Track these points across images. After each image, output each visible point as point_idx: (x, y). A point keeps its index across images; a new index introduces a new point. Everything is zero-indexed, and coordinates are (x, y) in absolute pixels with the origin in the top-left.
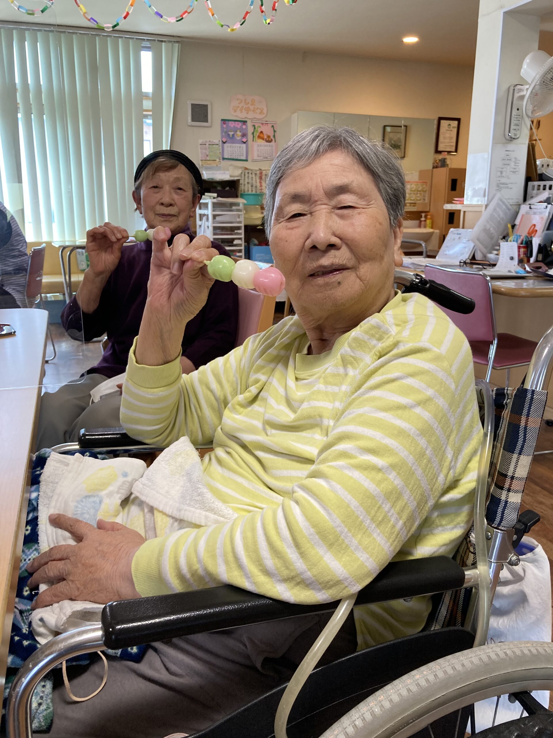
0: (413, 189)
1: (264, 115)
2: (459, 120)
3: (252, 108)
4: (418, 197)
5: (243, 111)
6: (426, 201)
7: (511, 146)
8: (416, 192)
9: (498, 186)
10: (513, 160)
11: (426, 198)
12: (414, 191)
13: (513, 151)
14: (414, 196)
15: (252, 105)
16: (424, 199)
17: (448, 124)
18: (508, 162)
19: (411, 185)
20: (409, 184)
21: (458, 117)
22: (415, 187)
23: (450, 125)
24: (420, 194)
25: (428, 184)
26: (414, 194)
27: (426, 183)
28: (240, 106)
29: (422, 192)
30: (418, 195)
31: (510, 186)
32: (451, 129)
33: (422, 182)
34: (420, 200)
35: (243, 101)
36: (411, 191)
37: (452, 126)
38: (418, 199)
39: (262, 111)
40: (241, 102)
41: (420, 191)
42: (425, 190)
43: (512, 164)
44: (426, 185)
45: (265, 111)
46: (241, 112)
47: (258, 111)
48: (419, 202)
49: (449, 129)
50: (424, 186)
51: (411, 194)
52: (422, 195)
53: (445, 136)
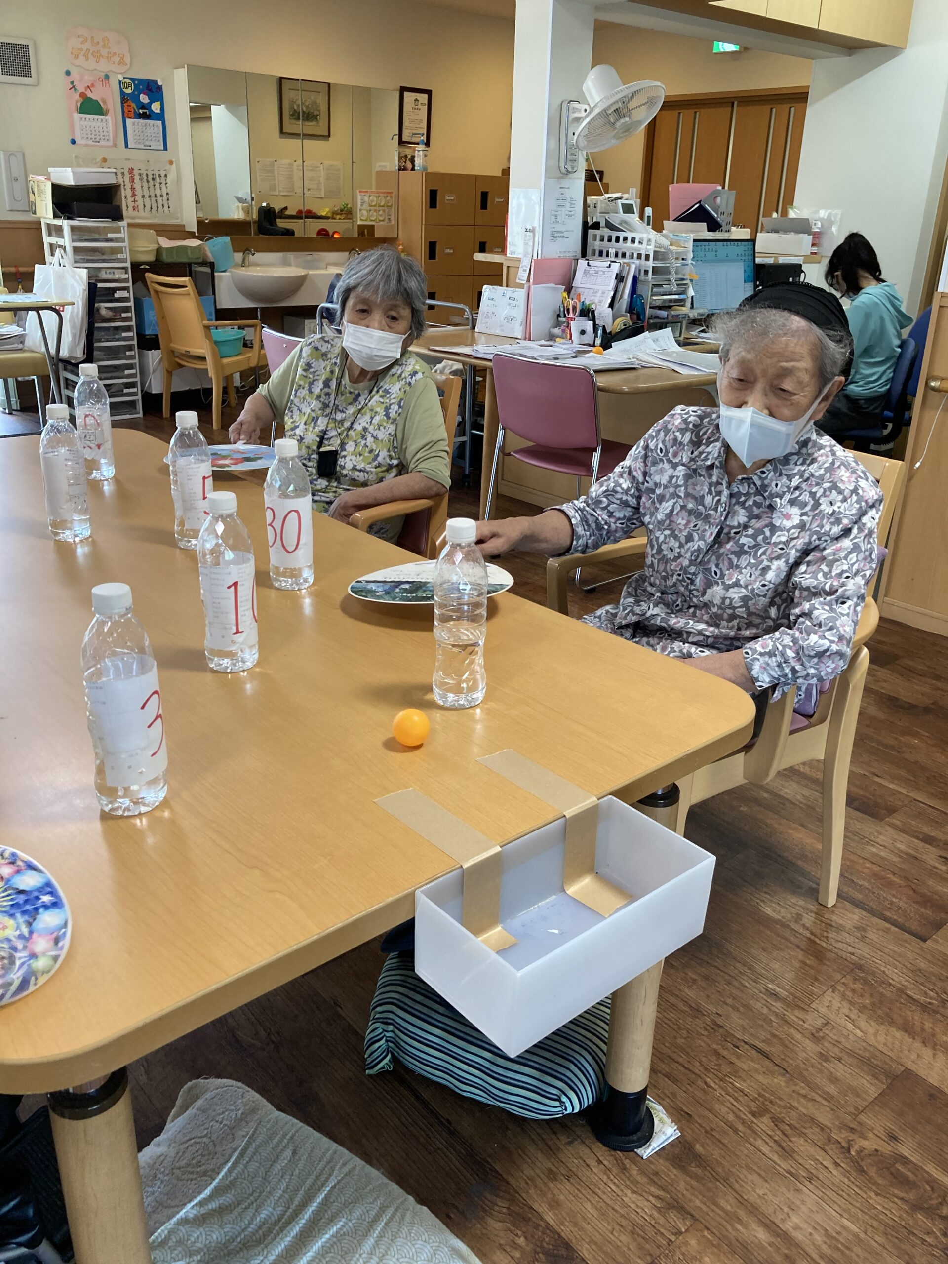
0: (374, 204)
1: (128, 66)
2: (429, 93)
3: (104, 52)
4: (381, 216)
5: (91, 55)
6: (393, 223)
7: (565, 183)
8: (377, 208)
9: (553, 235)
10: (569, 200)
11: (392, 218)
12: (375, 206)
13: (569, 188)
14: (375, 214)
15: (104, 47)
16: (389, 219)
17: (415, 98)
18: (562, 203)
19: (370, 196)
20: (368, 194)
21: (428, 88)
22: (375, 199)
24: (384, 211)
25: (393, 195)
26: (375, 211)
27: (390, 193)
28: (85, 47)
29: (385, 208)
30: (381, 213)
31: (566, 234)
32: (419, 106)
33: (384, 193)
34: (383, 221)
35: (89, 40)
37: (419, 102)
38: (381, 218)
40: (85, 40)
41: (383, 206)
42: (389, 204)
43: (568, 205)
44: (391, 197)
46: (87, 59)
47: (116, 59)
48: (381, 223)
49: (417, 107)
50: (388, 198)
51: (370, 210)
52: (387, 212)
53: (411, 118)
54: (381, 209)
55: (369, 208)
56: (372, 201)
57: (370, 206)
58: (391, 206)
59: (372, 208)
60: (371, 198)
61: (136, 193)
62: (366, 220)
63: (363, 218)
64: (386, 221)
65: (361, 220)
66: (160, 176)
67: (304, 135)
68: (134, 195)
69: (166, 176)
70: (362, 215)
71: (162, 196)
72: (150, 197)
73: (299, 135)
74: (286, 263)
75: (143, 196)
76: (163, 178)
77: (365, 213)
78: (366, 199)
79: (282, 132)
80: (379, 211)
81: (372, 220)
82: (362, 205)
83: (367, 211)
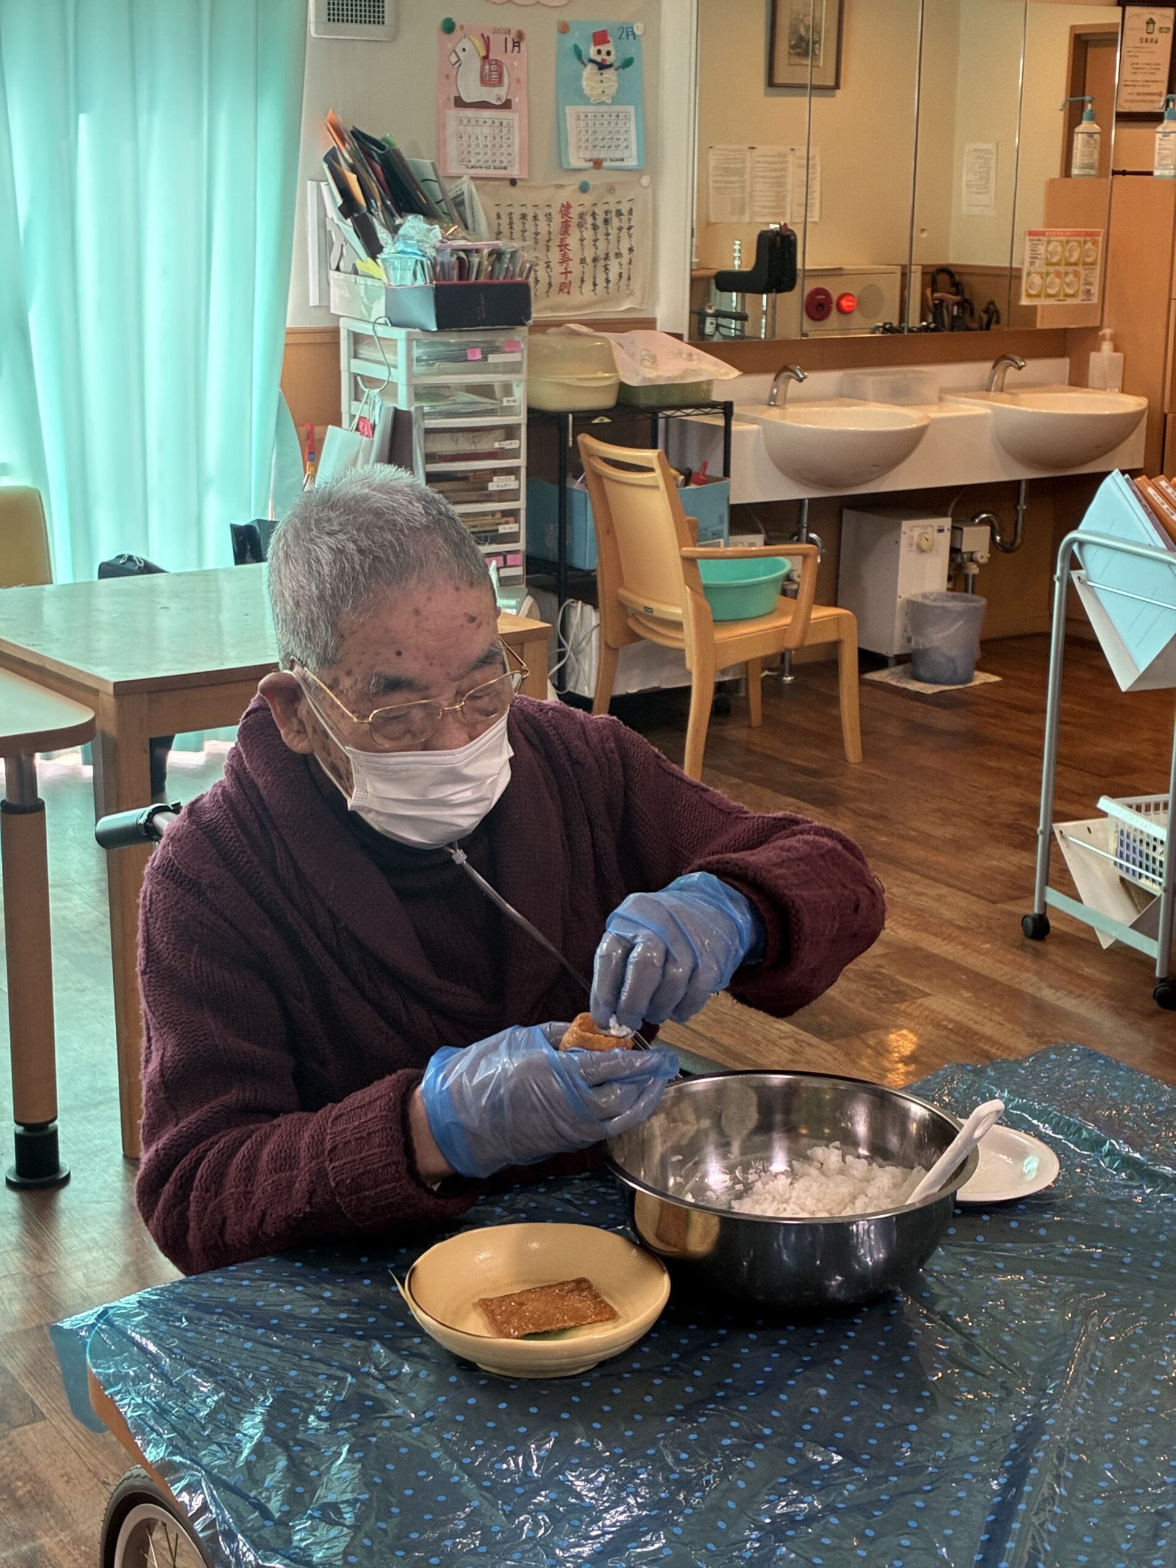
0: (1055, 260)
4: (1069, 285)
8: (1062, 269)
11: (1093, 289)
12: (1058, 264)
14: (1057, 281)
16: (1088, 292)
17: (1147, 18)
19: (1049, 242)
20: (1044, 239)
22: (1060, 249)
23: (1151, 22)
24: (1076, 274)
26: (1058, 274)
29: (1079, 268)
30: (1070, 278)
32: (1156, 35)
33: (1078, 234)
34: (1073, 296)
37: (1157, 26)
38: (1070, 291)
41: (1075, 264)
42: (1088, 260)
44: (1095, 243)
48: (1070, 301)
49: (1150, 37)
50: (1089, 245)
51: (1048, 274)
52: (1083, 277)
53: (1135, 60)
54: (1070, 269)
55: (1044, 270)
56: (1052, 254)
57: (1048, 264)
58: (1093, 263)
59: (1051, 269)
60: (1050, 248)
61: (571, 255)
62: (1038, 296)
63: (1032, 292)
64: (1081, 296)
65: (1029, 295)
66: (619, 213)
67: (813, 87)
68: (565, 260)
69: (630, 212)
70: (1031, 285)
71: (618, 255)
72: (595, 260)
73: (804, 87)
74: (848, 395)
75: (583, 261)
76: (625, 218)
77: (1037, 280)
78: (1041, 249)
79: (771, 83)
80: (1066, 274)
81: (1050, 296)
82: (1032, 263)
83: (1041, 274)
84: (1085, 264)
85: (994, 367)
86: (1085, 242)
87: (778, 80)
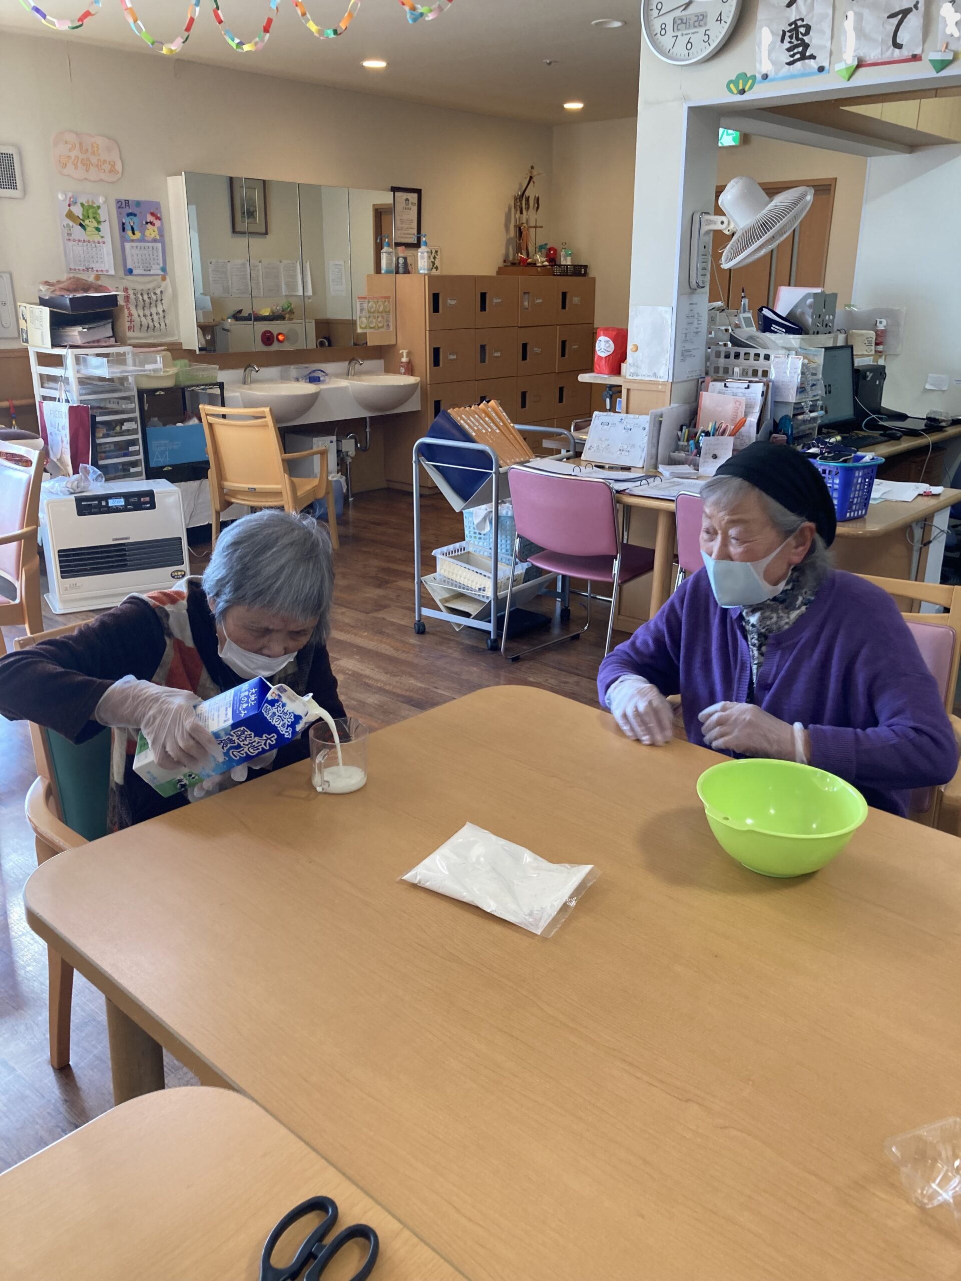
0: (372, 310)
1: (119, 175)
2: (419, 192)
3: (94, 160)
4: (380, 322)
5: (79, 164)
6: (391, 329)
7: (695, 298)
8: (376, 315)
10: (696, 316)
11: (391, 324)
12: (374, 312)
13: (696, 304)
14: (374, 321)
15: (93, 153)
16: (388, 325)
17: (405, 197)
18: (691, 320)
19: (369, 302)
20: (366, 301)
21: (419, 188)
22: (374, 305)
23: (407, 200)
24: (383, 317)
25: (391, 300)
26: (374, 317)
27: (389, 298)
28: (73, 154)
29: (384, 314)
30: (380, 319)
31: (693, 353)
32: (410, 206)
33: (382, 298)
34: (382, 327)
35: (78, 145)
36: (369, 312)
37: (410, 202)
38: (380, 325)
39: (113, 166)
40: (74, 147)
41: (382, 312)
42: (387, 310)
43: (696, 322)
44: (389, 302)
45: (119, 167)
46: (76, 168)
47: (107, 167)
48: (381, 330)
49: (407, 207)
50: (386, 303)
51: (369, 317)
52: (385, 319)
53: (402, 218)
54: (380, 315)
55: (368, 315)
56: (372, 307)
58: (389, 311)
59: (371, 315)
60: (370, 304)
62: (365, 328)
63: (363, 326)
64: (385, 327)
65: (361, 328)
66: (155, 294)
69: (161, 293)
70: (362, 323)
71: (158, 314)
74: (284, 378)
77: (364, 320)
78: (365, 305)
79: (234, 231)
80: (378, 317)
81: (371, 328)
82: (361, 312)
83: (366, 318)
84: (386, 312)
85: (349, 364)
86: (385, 302)
87: (238, 229)
